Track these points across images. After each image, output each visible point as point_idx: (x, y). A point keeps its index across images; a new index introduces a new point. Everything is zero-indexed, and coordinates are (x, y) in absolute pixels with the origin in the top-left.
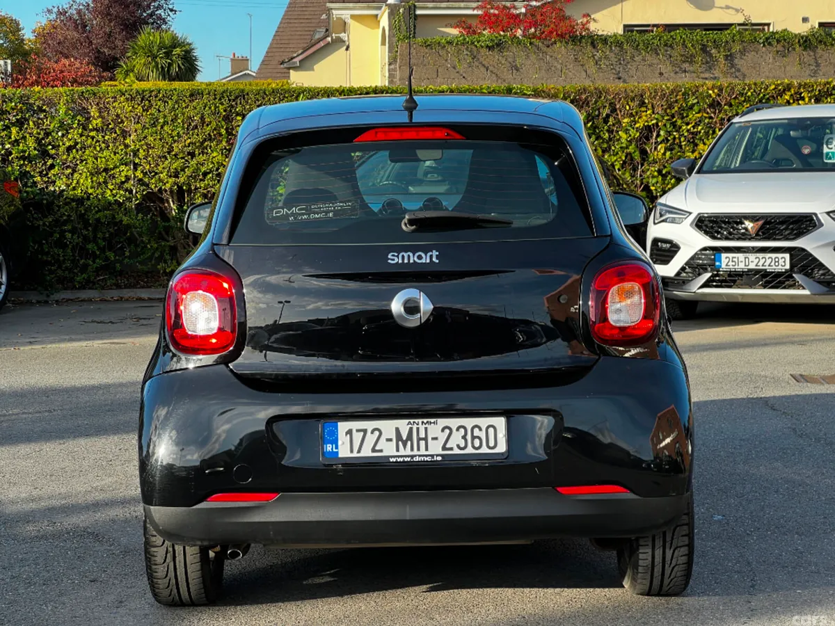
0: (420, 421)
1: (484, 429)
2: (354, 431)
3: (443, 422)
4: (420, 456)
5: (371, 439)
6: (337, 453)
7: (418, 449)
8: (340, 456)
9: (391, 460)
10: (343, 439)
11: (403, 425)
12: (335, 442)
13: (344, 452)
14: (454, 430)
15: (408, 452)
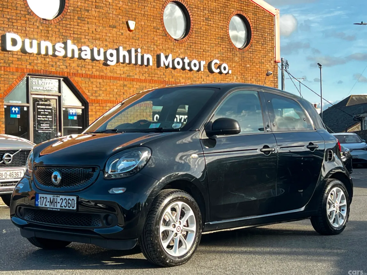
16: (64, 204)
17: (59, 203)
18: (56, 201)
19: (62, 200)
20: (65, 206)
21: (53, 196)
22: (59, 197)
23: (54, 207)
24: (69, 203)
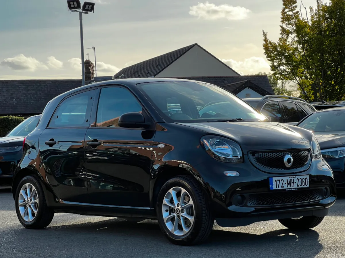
16: (300, 183)
17: (295, 183)
18: (293, 182)
19: (298, 180)
20: (301, 185)
21: (290, 178)
22: (295, 177)
23: (291, 187)
24: (303, 182)
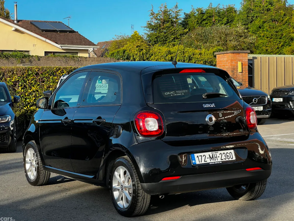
0: (214, 152)
1: (229, 153)
2: (199, 157)
3: (219, 152)
4: (217, 162)
5: (203, 158)
6: (196, 163)
7: (215, 160)
8: (197, 164)
9: (210, 164)
10: (196, 159)
11: (210, 153)
12: (195, 160)
13: (198, 163)
14: (222, 154)
15: (213, 161)
